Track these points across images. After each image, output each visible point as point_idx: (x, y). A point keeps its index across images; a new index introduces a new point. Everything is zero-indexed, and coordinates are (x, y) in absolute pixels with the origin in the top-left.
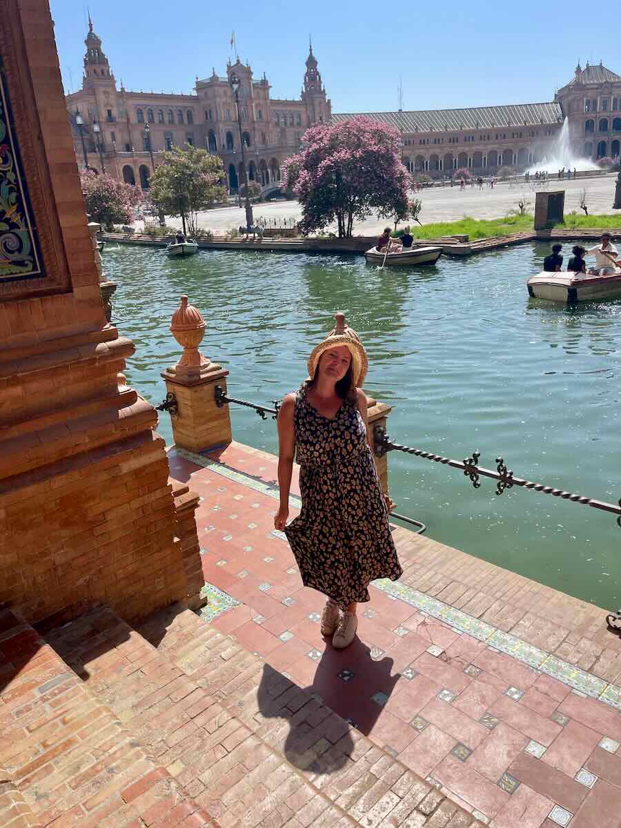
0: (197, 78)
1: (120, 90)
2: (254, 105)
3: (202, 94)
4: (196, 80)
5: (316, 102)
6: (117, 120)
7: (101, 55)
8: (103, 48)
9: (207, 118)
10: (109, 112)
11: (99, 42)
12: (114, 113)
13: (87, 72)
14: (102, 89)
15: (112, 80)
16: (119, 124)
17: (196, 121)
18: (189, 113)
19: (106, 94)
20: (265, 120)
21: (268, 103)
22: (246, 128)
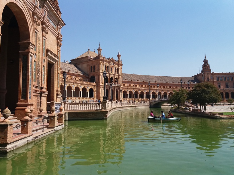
7: (208, 64)
8: (208, 63)
10: (208, 78)
11: (207, 61)
12: (209, 78)
13: (203, 68)
14: (206, 73)
15: (210, 70)
16: (210, 81)
19: (208, 74)
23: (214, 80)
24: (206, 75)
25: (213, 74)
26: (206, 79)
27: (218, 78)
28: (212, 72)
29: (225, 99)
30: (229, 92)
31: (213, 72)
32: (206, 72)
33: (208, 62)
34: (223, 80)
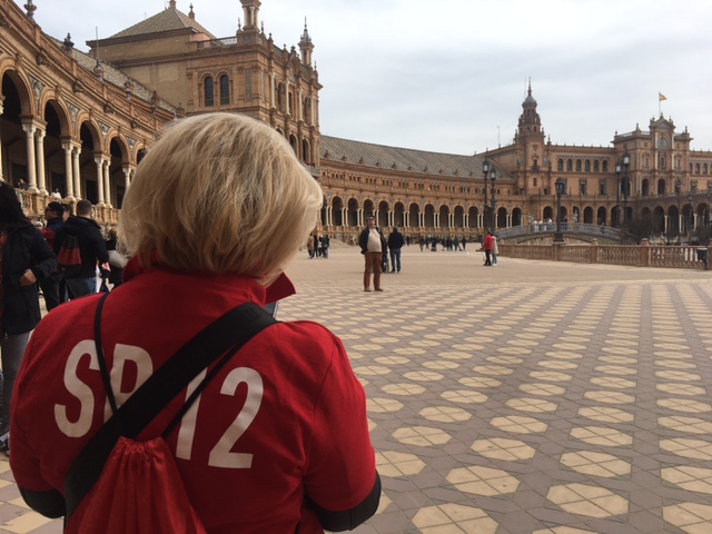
1: (547, 144)
2: (673, 155)
6: (540, 169)
7: (535, 115)
10: (535, 162)
11: (535, 105)
12: (539, 163)
15: (542, 136)
16: (542, 172)
17: (611, 169)
18: (605, 163)
19: (535, 147)
20: (682, 169)
21: (688, 153)
22: (663, 175)
23: (550, 168)
24: (531, 150)
25: (550, 148)
26: (531, 163)
27: (561, 161)
28: (546, 142)
31: (549, 143)
32: (530, 143)
33: (537, 109)
34: (574, 170)
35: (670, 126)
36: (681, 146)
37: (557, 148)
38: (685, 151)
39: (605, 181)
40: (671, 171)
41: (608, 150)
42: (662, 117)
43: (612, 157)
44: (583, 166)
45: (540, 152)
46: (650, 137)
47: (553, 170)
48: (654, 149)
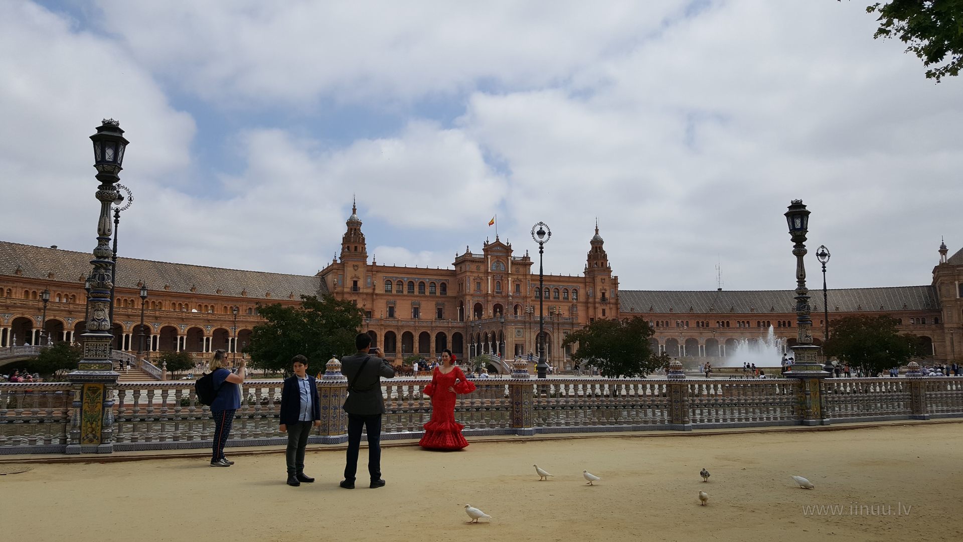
0: (457, 255)
1: (372, 264)
2: (510, 279)
3: (459, 269)
4: (456, 257)
5: (598, 279)
6: (361, 291)
7: (360, 235)
9: (459, 290)
10: (355, 283)
11: (360, 224)
12: (360, 284)
13: (344, 248)
14: (352, 263)
15: (365, 257)
16: (362, 293)
17: (450, 293)
18: (444, 287)
19: (355, 267)
20: (522, 294)
21: (528, 277)
22: (499, 300)
23: (374, 289)
24: (350, 271)
25: (375, 269)
26: (349, 284)
27: (388, 282)
28: (369, 262)
29: (400, 355)
30: (414, 333)
31: (374, 263)
32: (350, 263)
33: (361, 228)
34: (405, 292)
35: (508, 249)
36: (521, 269)
37: (384, 269)
38: (525, 275)
39: (443, 304)
40: (508, 296)
41: (448, 273)
42: (498, 240)
43: (450, 279)
44: (416, 289)
45: (361, 272)
46: (482, 261)
47: (377, 291)
48: (487, 273)
